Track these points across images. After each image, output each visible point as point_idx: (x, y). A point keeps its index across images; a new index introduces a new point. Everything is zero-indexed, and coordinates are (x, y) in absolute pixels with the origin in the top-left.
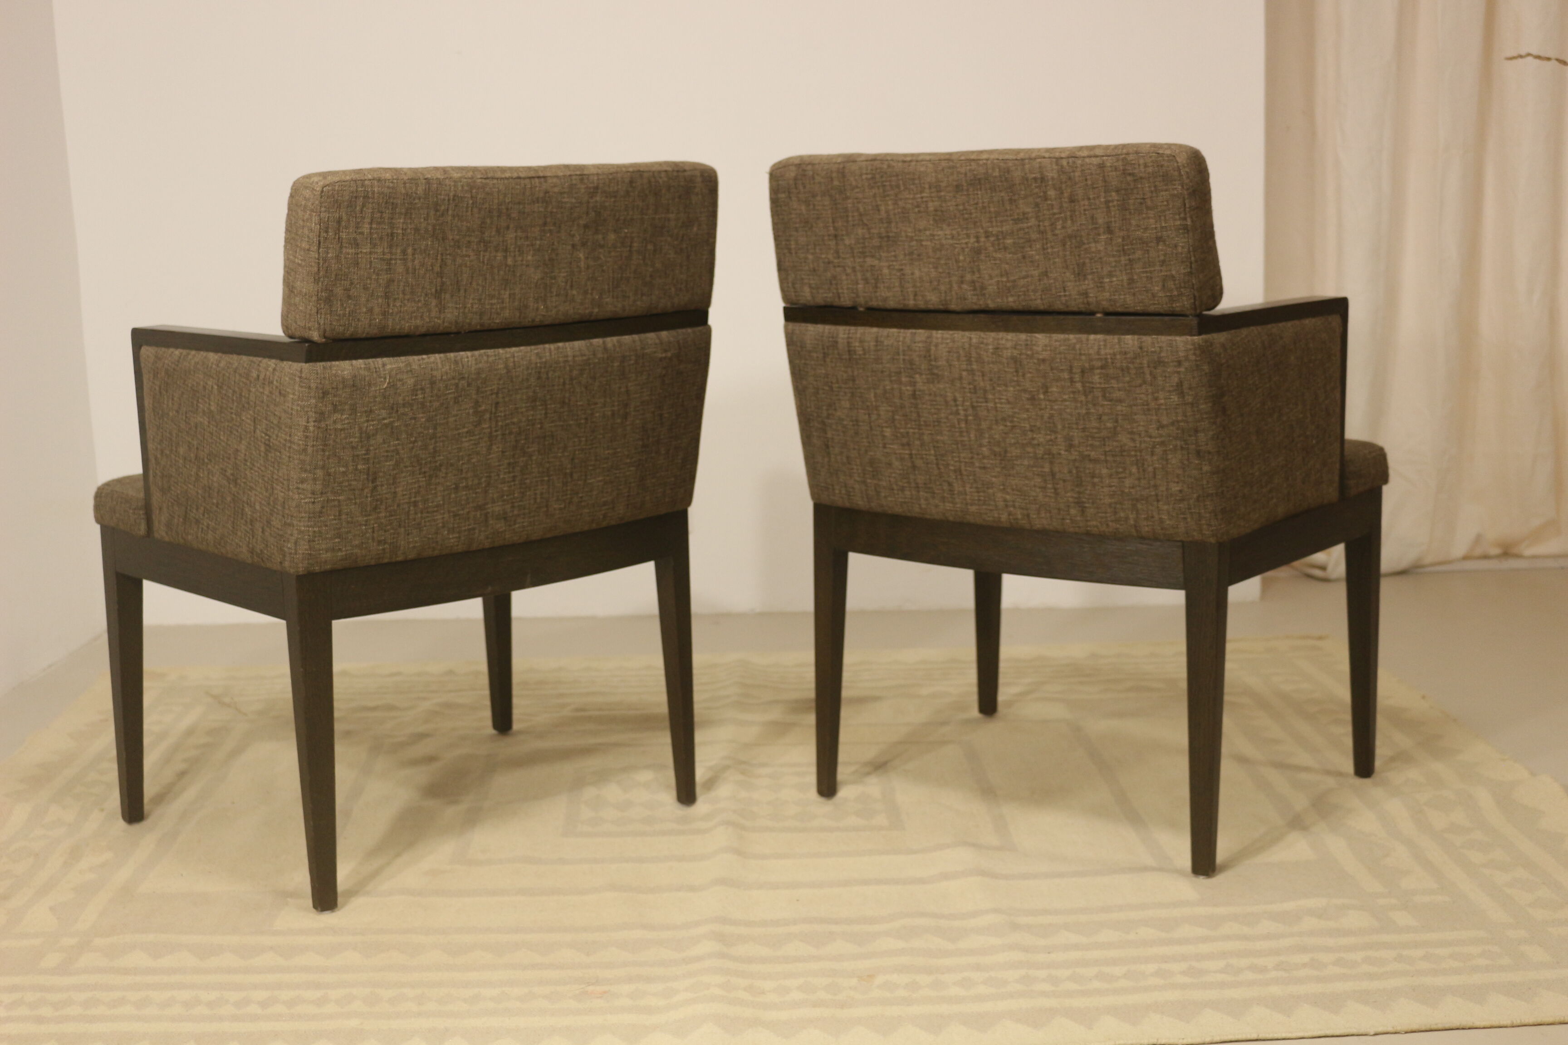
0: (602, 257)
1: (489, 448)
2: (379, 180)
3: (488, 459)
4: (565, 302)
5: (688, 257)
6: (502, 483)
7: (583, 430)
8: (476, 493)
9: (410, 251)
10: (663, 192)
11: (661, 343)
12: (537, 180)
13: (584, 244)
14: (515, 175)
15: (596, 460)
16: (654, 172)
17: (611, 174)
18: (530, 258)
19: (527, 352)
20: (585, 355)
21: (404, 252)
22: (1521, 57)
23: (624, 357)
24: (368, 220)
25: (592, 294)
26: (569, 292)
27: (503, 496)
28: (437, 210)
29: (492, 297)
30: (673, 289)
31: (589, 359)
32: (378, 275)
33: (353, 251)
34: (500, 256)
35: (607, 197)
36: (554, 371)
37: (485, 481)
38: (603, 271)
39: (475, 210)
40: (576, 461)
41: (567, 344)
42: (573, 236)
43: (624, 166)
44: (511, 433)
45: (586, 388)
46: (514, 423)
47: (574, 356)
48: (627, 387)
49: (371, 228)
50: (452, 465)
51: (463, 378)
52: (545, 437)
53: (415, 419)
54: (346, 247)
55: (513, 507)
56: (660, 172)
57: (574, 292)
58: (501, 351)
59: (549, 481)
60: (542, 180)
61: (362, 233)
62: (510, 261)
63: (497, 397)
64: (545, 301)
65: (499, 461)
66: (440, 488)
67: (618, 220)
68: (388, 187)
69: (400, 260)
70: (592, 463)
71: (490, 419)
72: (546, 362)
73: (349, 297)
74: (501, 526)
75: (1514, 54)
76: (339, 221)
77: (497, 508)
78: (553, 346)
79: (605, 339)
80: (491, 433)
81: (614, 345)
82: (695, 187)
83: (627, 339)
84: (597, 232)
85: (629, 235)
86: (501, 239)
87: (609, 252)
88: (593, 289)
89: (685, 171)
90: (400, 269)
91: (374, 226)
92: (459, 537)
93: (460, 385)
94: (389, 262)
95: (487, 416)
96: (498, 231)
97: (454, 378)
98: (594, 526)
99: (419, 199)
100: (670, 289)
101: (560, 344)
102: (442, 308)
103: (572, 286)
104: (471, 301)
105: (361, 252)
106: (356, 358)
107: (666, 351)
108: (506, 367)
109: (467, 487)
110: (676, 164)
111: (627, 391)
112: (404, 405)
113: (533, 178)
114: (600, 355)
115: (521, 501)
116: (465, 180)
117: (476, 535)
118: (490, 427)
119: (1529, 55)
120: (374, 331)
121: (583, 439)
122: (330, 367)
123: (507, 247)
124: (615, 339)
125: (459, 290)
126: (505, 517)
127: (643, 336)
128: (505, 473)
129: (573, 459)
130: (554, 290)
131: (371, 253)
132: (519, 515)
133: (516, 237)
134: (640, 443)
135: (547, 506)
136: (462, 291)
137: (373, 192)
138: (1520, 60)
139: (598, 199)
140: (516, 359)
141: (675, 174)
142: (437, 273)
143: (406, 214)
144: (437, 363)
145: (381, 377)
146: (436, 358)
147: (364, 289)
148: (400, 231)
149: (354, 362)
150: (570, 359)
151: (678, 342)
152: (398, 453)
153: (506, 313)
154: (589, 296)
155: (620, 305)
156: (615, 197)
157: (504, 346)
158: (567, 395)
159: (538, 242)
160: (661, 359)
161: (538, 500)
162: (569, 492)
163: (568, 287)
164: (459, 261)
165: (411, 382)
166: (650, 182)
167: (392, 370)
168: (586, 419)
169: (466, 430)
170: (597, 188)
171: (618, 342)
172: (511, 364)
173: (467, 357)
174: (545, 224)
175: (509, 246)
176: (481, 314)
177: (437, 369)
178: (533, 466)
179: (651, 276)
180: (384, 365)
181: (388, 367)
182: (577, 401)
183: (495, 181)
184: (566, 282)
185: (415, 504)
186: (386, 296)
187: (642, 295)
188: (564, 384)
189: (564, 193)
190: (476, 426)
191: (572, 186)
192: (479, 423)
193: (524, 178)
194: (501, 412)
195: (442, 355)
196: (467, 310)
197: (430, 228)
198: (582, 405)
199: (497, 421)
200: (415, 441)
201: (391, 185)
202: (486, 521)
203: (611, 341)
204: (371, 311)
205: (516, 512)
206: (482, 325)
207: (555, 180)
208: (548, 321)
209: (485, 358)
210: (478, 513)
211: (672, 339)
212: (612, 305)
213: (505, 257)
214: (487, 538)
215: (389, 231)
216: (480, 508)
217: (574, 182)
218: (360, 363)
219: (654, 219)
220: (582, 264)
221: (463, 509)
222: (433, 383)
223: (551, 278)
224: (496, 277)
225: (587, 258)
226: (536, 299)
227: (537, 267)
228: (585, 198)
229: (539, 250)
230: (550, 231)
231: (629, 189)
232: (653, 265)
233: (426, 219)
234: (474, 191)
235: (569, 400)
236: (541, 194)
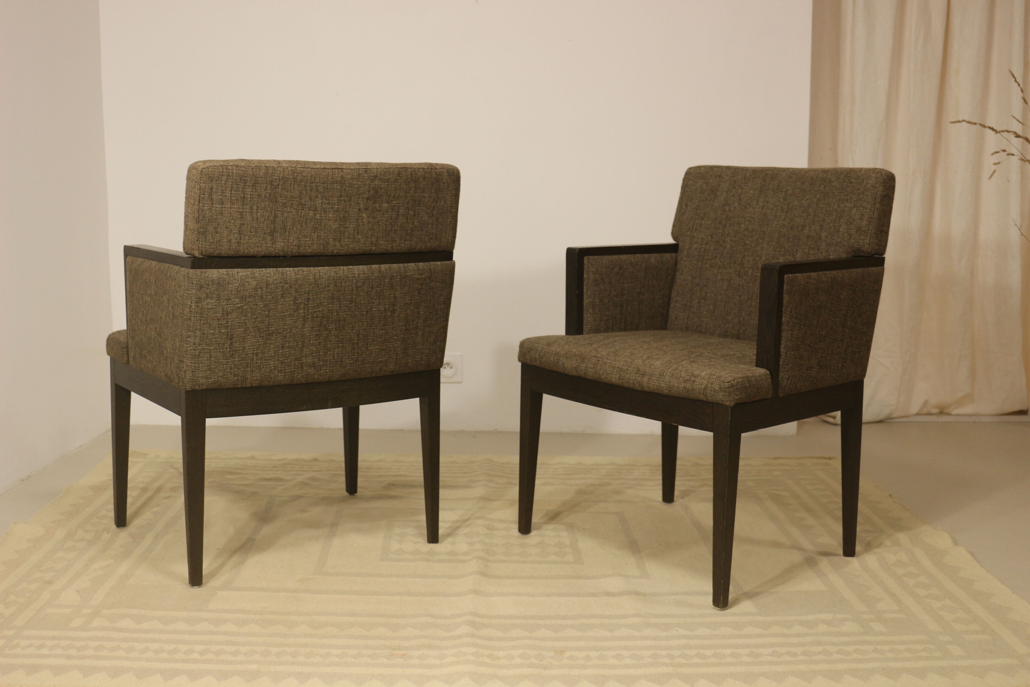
0: (378, 216)
1: (303, 325)
2: (237, 166)
3: (303, 331)
4: (353, 242)
5: (437, 220)
6: (311, 346)
7: (365, 318)
8: (295, 351)
9: (255, 207)
10: (421, 180)
11: (418, 270)
12: (337, 170)
13: (366, 209)
14: (323, 166)
15: (374, 336)
16: (415, 168)
17: (386, 169)
18: (330, 215)
19: (329, 270)
20: (366, 274)
21: (251, 208)
22: (959, 122)
23: (392, 276)
24: (229, 189)
25: (371, 238)
26: (356, 236)
27: (312, 353)
28: (272, 185)
29: (306, 237)
30: (427, 238)
31: (369, 276)
32: (235, 220)
33: (220, 206)
34: (311, 213)
35: (382, 182)
36: (346, 282)
37: (301, 344)
38: (379, 225)
39: (296, 186)
40: (361, 336)
41: (355, 267)
42: (360, 204)
43: (396, 164)
44: (317, 317)
45: (367, 293)
46: (319, 311)
47: (359, 274)
48: (394, 294)
49: (231, 194)
50: (280, 333)
51: (287, 283)
52: (340, 320)
53: (256, 305)
54: (215, 204)
55: (319, 360)
56: (419, 169)
57: (360, 237)
58: (312, 268)
59: (342, 346)
60: (340, 170)
61: (226, 196)
62: (318, 216)
63: (308, 295)
64: (340, 241)
65: (310, 333)
66: (272, 346)
67: (390, 195)
68: (242, 171)
69: (249, 212)
70: (372, 338)
71: (304, 308)
72: (340, 277)
73: (217, 233)
74: (311, 371)
75: (956, 120)
76: (211, 189)
77: (309, 360)
78: (345, 268)
79: (380, 265)
80: (305, 316)
81: (386, 269)
82: (443, 179)
83: (395, 266)
84: (375, 202)
85: (396, 205)
86: (312, 203)
87: (383, 214)
88: (372, 235)
89: (436, 169)
90: (249, 218)
91: (233, 192)
92: (285, 376)
93: (285, 287)
94: (241, 213)
95: (302, 306)
96: (310, 199)
97: (281, 283)
98: (374, 375)
99: (261, 178)
100: (425, 238)
101: (351, 267)
102: (274, 242)
103: (358, 233)
104: (292, 239)
105: (225, 207)
106: (221, 268)
107: (421, 274)
108: (314, 278)
109: (289, 347)
110: (431, 164)
111: (395, 297)
112: (249, 297)
113: (335, 168)
114: (376, 275)
115: (324, 357)
116: (290, 168)
117: (296, 375)
118: (304, 313)
119: (964, 121)
120: (232, 253)
121: (365, 323)
122: (205, 272)
123: (316, 208)
124: (387, 266)
125: (285, 232)
126: (313, 365)
127: (406, 265)
128: (314, 340)
129: (358, 335)
130: (346, 235)
131: (230, 208)
132: (323, 365)
133: (322, 203)
134: (404, 328)
135: (341, 361)
136: (287, 233)
137: (233, 173)
138: (958, 124)
139: (376, 183)
140: (321, 274)
141: (430, 170)
142: (272, 221)
143: (253, 186)
144: (271, 274)
145: (236, 280)
146: (271, 270)
147: (226, 228)
148: (249, 196)
149: (220, 270)
150: (356, 275)
151: (430, 270)
152: (246, 325)
153: (315, 247)
154: (369, 240)
155: (390, 246)
156: (388, 182)
157: (314, 266)
158: (354, 297)
159: (336, 206)
160: (418, 279)
161: (336, 357)
162: (356, 354)
163: (355, 234)
164: (286, 215)
165: (254, 283)
166: (412, 174)
167: (242, 276)
168: (367, 312)
169: (288, 313)
170: (376, 177)
171: (389, 267)
172: (318, 277)
173: (290, 271)
174: (341, 196)
175: (317, 208)
176: (299, 246)
177: (270, 277)
178: (332, 337)
179: (412, 230)
180: (238, 273)
181: (240, 274)
182: (361, 301)
183: (309, 170)
184: (354, 231)
185: (257, 354)
186: (240, 233)
187: (405, 240)
188: (352, 290)
189: (354, 178)
190: (295, 311)
191: (359, 175)
192: (297, 310)
193: (328, 169)
194: (311, 304)
195: (274, 269)
196: (289, 244)
197: (268, 195)
198: (364, 303)
199: (308, 309)
200: (256, 318)
201: (244, 169)
202: (302, 367)
203: (384, 267)
204: (230, 241)
205: (321, 363)
206: (299, 253)
207: (348, 171)
208: (343, 252)
209: (301, 272)
210: (297, 362)
211: (426, 268)
212: (384, 246)
213: (315, 215)
214: (303, 377)
215: (242, 195)
216: (297, 359)
217: (361, 172)
218: (223, 271)
219: (414, 196)
220: (365, 221)
221: (287, 359)
222: (267, 285)
223: (345, 228)
224: (309, 226)
225: (369, 217)
226: (334, 240)
227: (336, 221)
228: (368, 182)
229: (337, 211)
230: (344, 200)
231: (398, 178)
232: (413, 223)
233: (265, 190)
234: (295, 175)
235: (356, 300)
236: (339, 179)
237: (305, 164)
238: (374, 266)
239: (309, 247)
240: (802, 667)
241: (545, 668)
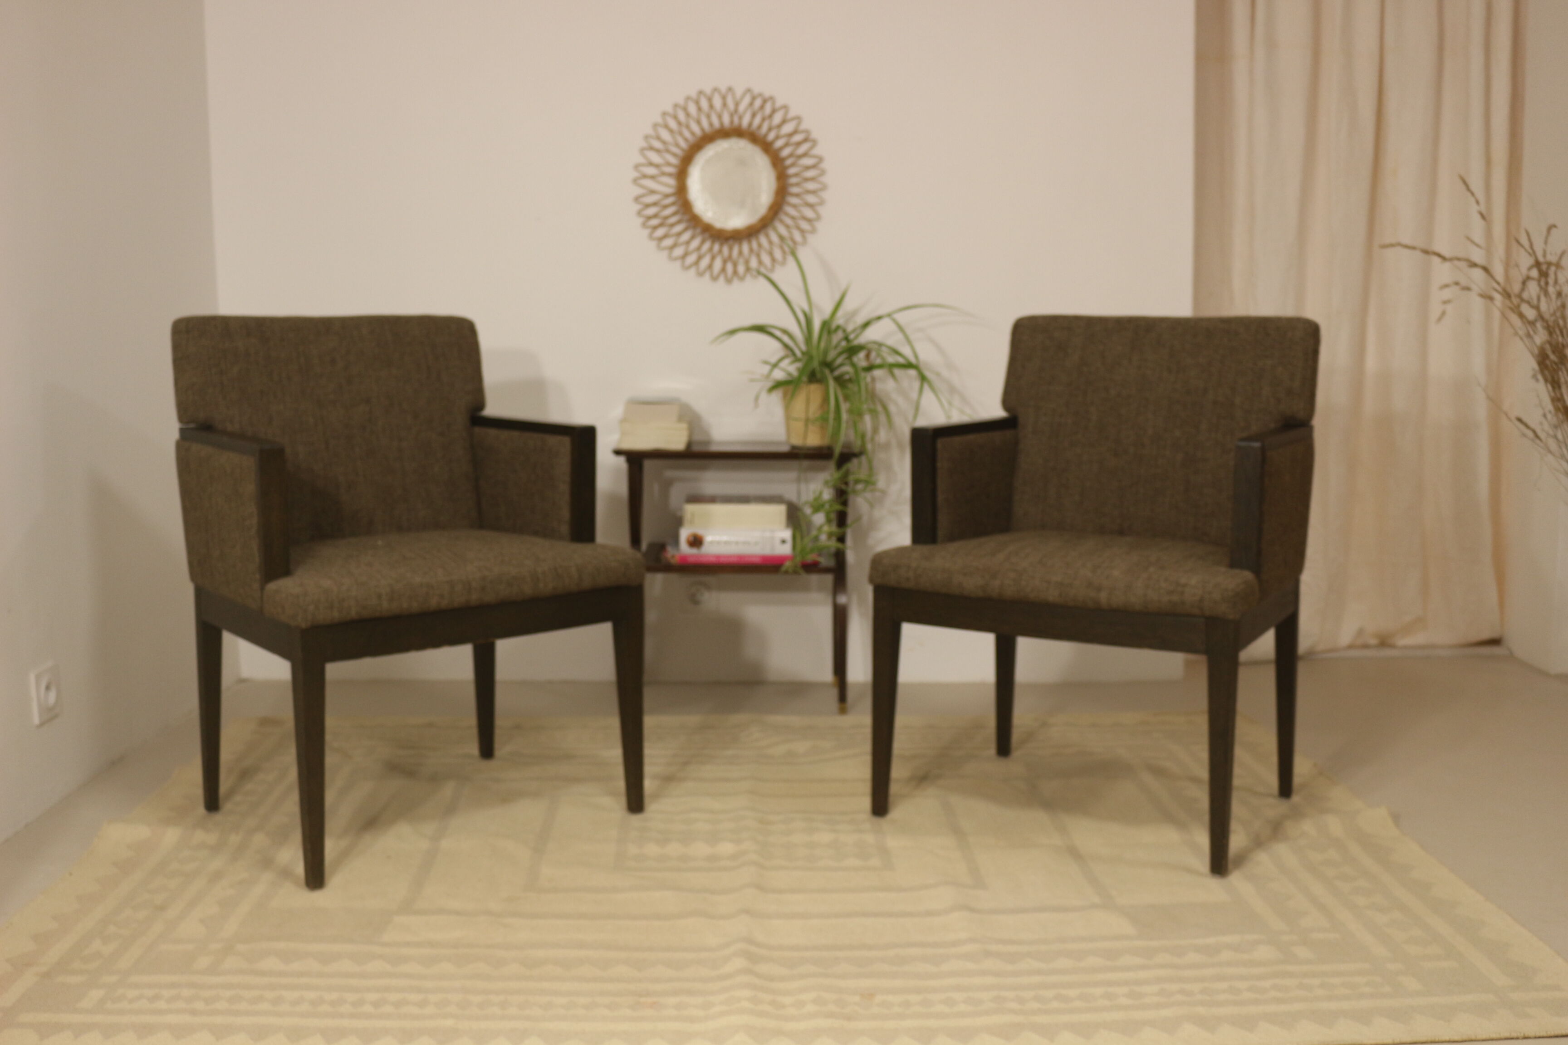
240: (1201, 1010)
241: (849, 1018)
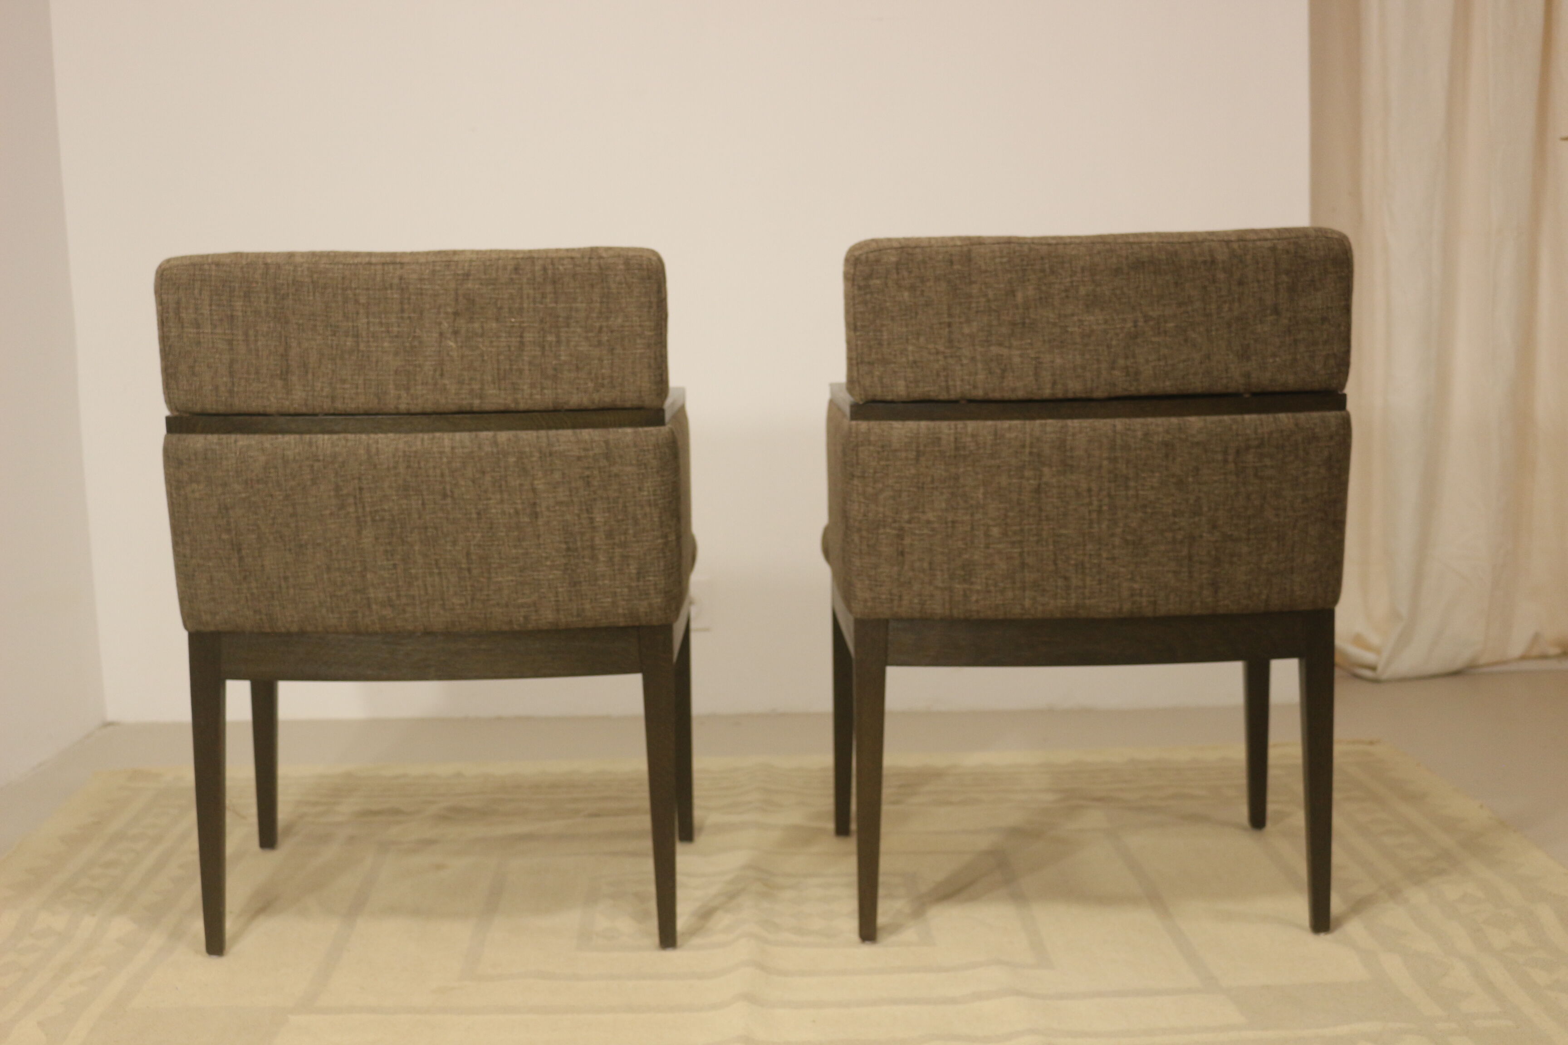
0: (481, 346)
1: (359, 533)
2: (217, 265)
3: (360, 543)
4: (434, 391)
6: (381, 570)
7: (476, 525)
8: (352, 576)
9: (251, 332)
10: (566, 279)
11: (581, 442)
13: (455, 333)
14: (367, 260)
15: (500, 559)
16: (554, 259)
18: (386, 344)
19: (395, 439)
20: (468, 448)
21: (246, 333)
23: (522, 454)
24: (207, 302)
25: (469, 384)
26: (439, 381)
27: (384, 583)
28: (276, 294)
29: (344, 381)
30: (591, 385)
31: (472, 452)
32: (221, 354)
33: (195, 330)
34: (350, 341)
35: (481, 284)
36: (428, 461)
37: (361, 565)
38: (484, 361)
39: (318, 294)
40: (473, 557)
42: (440, 323)
44: (382, 520)
45: (474, 481)
46: (384, 511)
47: (453, 448)
48: (532, 485)
49: (211, 310)
50: (319, 545)
51: (318, 461)
52: (426, 528)
53: (271, 496)
54: (187, 327)
55: (399, 595)
56: (563, 259)
57: (446, 382)
61: (202, 314)
63: (360, 482)
64: (408, 389)
65: (373, 547)
67: (501, 308)
68: (226, 272)
69: (242, 341)
72: (416, 451)
73: (195, 374)
76: (179, 302)
77: (380, 595)
78: (427, 436)
79: (495, 433)
80: (358, 517)
81: (508, 439)
83: (527, 434)
84: (471, 320)
85: (517, 324)
86: (351, 324)
87: (491, 342)
88: (471, 379)
90: (243, 349)
91: (214, 308)
92: (341, 616)
93: (316, 467)
94: (230, 342)
95: (351, 500)
96: (346, 316)
97: (308, 459)
99: (257, 283)
100: (586, 384)
102: (288, 390)
103: (442, 375)
104: (320, 385)
105: (203, 332)
107: (586, 451)
108: (368, 453)
111: (534, 490)
112: (258, 482)
114: (486, 449)
120: (221, 408)
123: (358, 332)
124: (510, 433)
125: (307, 373)
126: (390, 604)
127: (552, 432)
128: (383, 560)
129: (468, 554)
130: (419, 378)
131: (212, 333)
132: (408, 604)
133: (368, 323)
134: (564, 546)
135: (442, 599)
136: (310, 375)
137: (211, 276)
139: (470, 286)
140: (380, 446)
141: (587, 260)
142: (282, 355)
143: (245, 296)
144: (291, 444)
145: (232, 452)
148: (240, 314)
150: (447, 449)
152: (259, 528)
153: (362, 398)
154: (467, 387)
156: (494, 284)
162: (469, 588)
163: (437, 376)
164: (305, 344)
165: (263, 459)
166: (545, 269)
172: (375, 450)
173: (323, 440)
174: (402, 311)
175: (360, 332)
176: (333, 398)
177: (289, 450)
179: (555, 369)
180: (236, 441)
181: (240, 443)
182: (463, 494)
184: (435, 371)
185: (286, 579)
186: (231, 375)
187: (543, 388)
188: (442, 475)
189: (425, 279)
190: (340, 509)
191: (435, 273)
192: (343, 506)
194: (367, 497)
195: (297, 436)
196: (316, 394)
197: (271, 311)
198: (471, 499)
199: (364, 507)
200: (275, 518)
201: (230, 269)
202: (369, 606)
203: (504, 434)
204: (217, 388)
205: (404, 601)
206: (334, 409)
207: (413, 266)
209: (344, 442)
210: (358, 597)
212: (500, 397)
213: (357, 343)
214: (374, 622)
215: (229, 313)
216: (359, 591)
217: (438, 268)
218: (212, 438)
219: (553, 308)
220: (455, 353)
221: (340, 591)
222: (285, 462)
223: (415, 366)
224: (348, 362)
225: (462, 347)
226: (397, 387)
227: (396, 354)
228: (452, 285)
229: (397, 337)
230: (410, 318)
231: (514, 276)
232: (557, 357)
233: (266, 302)
234: (315, 276)
235: (452, 492)
236: (396, 281)
237: (333, 257)
238: (483, 434)
239: (352, 399)
